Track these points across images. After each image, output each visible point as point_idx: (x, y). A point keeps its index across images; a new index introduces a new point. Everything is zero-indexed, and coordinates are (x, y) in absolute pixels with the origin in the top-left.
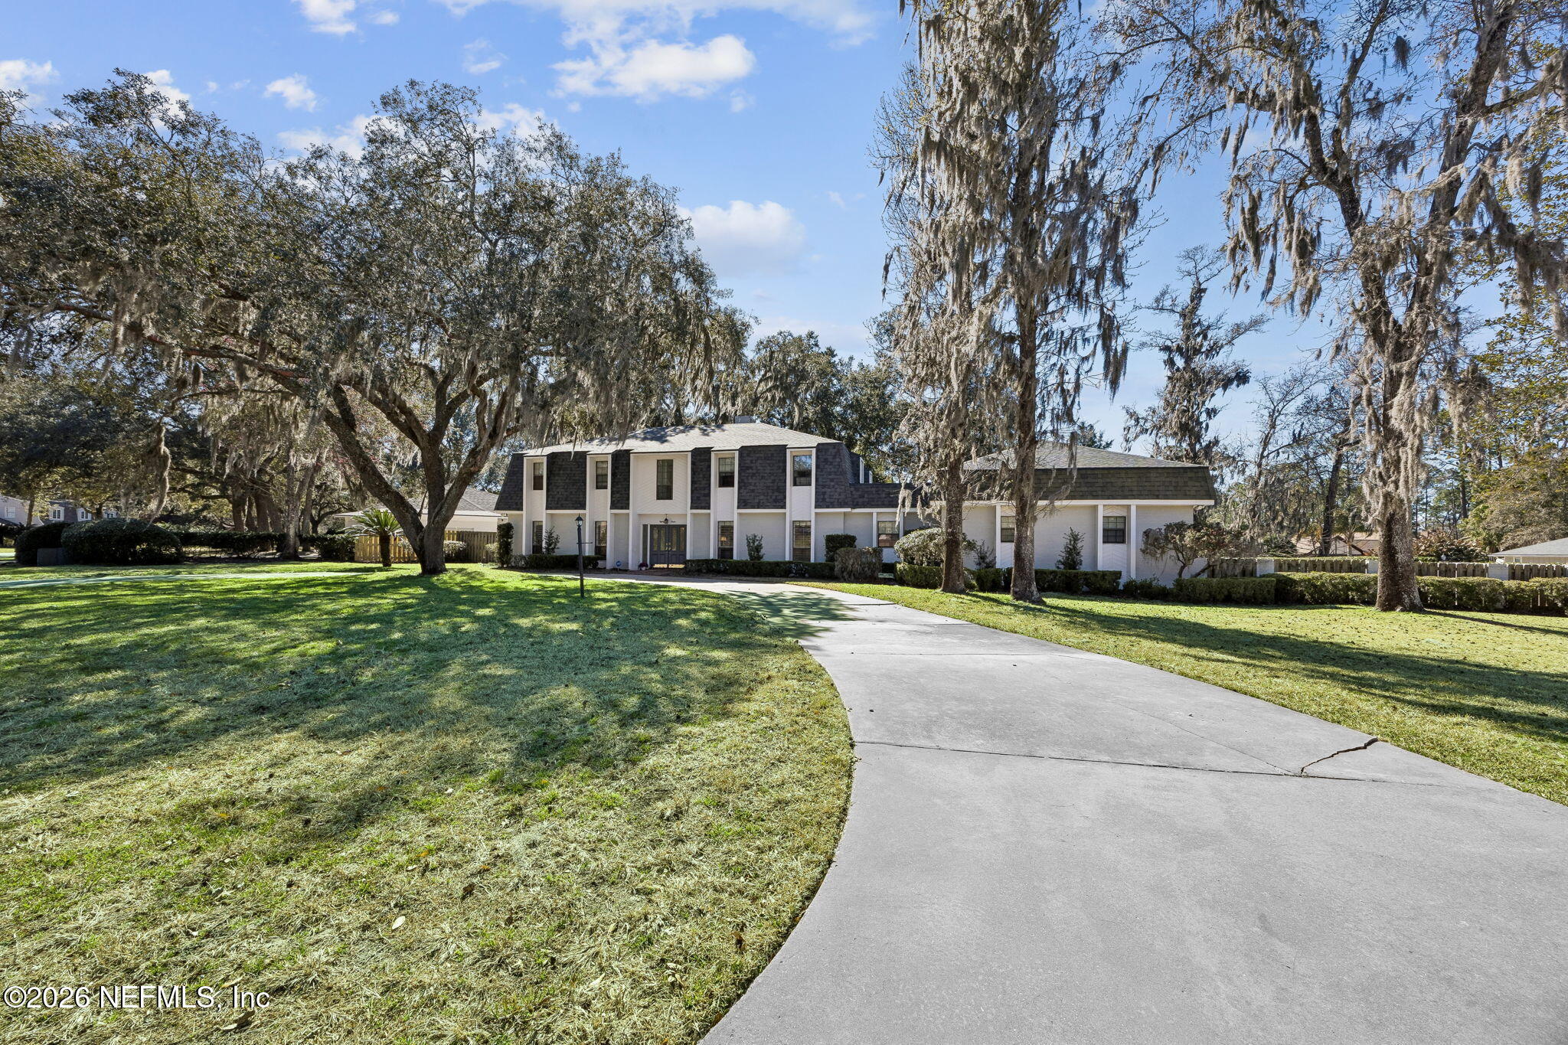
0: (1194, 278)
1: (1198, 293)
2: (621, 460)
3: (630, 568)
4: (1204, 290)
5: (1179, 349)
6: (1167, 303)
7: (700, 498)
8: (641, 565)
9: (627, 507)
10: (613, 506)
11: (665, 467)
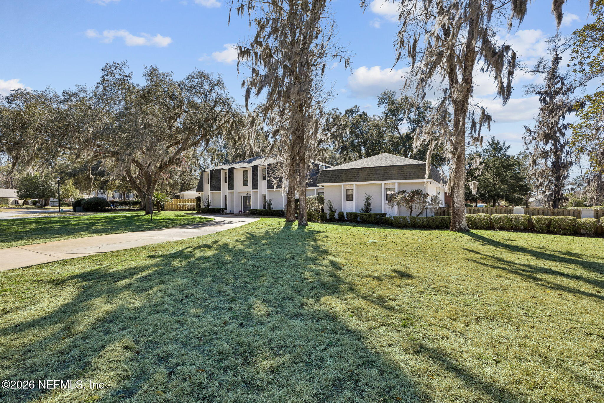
0: (554, 52)
1: (557, 60)
2: (231, 170)
3: (234, 213)
4: (561, 58)
5: (546, 92)
6: (541, 67)
7: (255, 185)
8: (239, 212)
9: (233, 189)
10: (229, 189)
11: (246, 173)
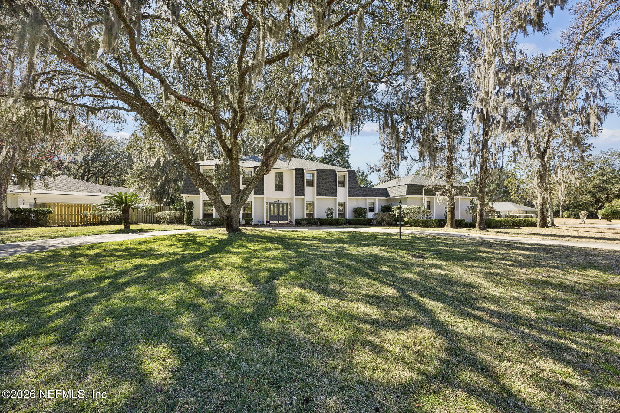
7: (300, 191)
8: (267, 222)
9: (263, 194)
10: (255, 193)
11: (279, 176)
